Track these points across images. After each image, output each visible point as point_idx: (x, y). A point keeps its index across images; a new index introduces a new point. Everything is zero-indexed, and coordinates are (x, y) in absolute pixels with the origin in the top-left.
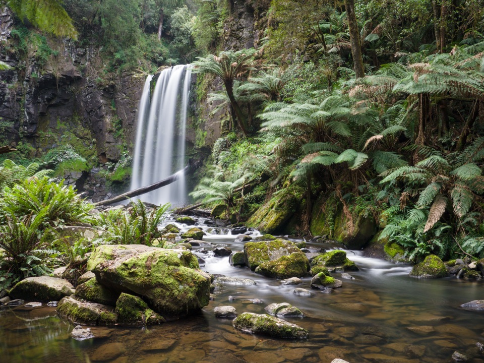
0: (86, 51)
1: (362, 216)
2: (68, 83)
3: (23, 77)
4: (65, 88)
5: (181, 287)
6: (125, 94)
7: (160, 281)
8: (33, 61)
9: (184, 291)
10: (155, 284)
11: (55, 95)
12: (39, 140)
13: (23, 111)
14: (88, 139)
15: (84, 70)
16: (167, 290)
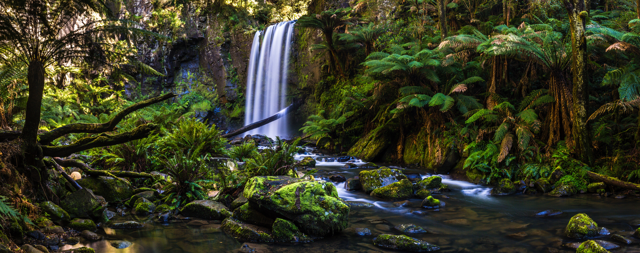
0: (206, 18)
1: (449, 147)
2: (194, 43)
3: (162, 43)
4: (192, 48)
5: (327, 213)
6: (239, 47)
7: (307, 208)
8: (168, 31)
9: (329, 217)
10: (304, 211)
11: (185, 54)
12: (175, 89)
13: (164, 68)
14: (212, 85)
15: (205, 33)
16: (315, 216)
